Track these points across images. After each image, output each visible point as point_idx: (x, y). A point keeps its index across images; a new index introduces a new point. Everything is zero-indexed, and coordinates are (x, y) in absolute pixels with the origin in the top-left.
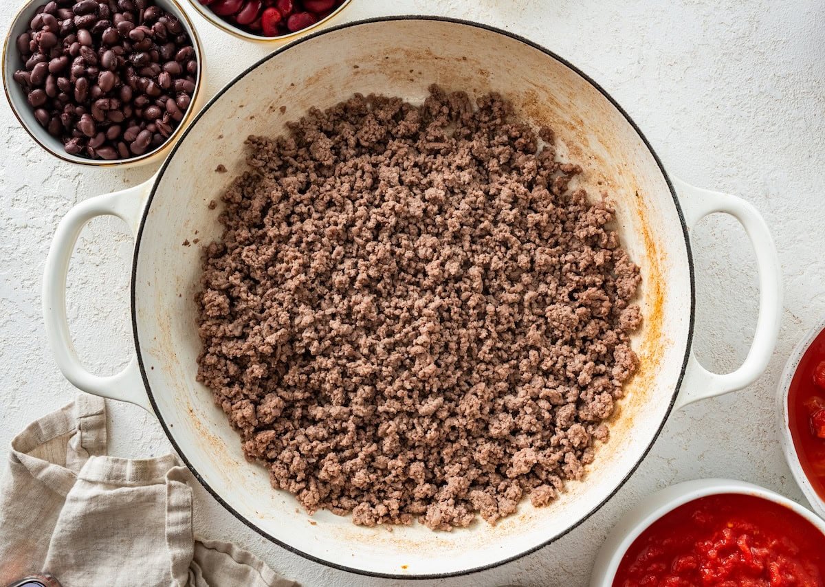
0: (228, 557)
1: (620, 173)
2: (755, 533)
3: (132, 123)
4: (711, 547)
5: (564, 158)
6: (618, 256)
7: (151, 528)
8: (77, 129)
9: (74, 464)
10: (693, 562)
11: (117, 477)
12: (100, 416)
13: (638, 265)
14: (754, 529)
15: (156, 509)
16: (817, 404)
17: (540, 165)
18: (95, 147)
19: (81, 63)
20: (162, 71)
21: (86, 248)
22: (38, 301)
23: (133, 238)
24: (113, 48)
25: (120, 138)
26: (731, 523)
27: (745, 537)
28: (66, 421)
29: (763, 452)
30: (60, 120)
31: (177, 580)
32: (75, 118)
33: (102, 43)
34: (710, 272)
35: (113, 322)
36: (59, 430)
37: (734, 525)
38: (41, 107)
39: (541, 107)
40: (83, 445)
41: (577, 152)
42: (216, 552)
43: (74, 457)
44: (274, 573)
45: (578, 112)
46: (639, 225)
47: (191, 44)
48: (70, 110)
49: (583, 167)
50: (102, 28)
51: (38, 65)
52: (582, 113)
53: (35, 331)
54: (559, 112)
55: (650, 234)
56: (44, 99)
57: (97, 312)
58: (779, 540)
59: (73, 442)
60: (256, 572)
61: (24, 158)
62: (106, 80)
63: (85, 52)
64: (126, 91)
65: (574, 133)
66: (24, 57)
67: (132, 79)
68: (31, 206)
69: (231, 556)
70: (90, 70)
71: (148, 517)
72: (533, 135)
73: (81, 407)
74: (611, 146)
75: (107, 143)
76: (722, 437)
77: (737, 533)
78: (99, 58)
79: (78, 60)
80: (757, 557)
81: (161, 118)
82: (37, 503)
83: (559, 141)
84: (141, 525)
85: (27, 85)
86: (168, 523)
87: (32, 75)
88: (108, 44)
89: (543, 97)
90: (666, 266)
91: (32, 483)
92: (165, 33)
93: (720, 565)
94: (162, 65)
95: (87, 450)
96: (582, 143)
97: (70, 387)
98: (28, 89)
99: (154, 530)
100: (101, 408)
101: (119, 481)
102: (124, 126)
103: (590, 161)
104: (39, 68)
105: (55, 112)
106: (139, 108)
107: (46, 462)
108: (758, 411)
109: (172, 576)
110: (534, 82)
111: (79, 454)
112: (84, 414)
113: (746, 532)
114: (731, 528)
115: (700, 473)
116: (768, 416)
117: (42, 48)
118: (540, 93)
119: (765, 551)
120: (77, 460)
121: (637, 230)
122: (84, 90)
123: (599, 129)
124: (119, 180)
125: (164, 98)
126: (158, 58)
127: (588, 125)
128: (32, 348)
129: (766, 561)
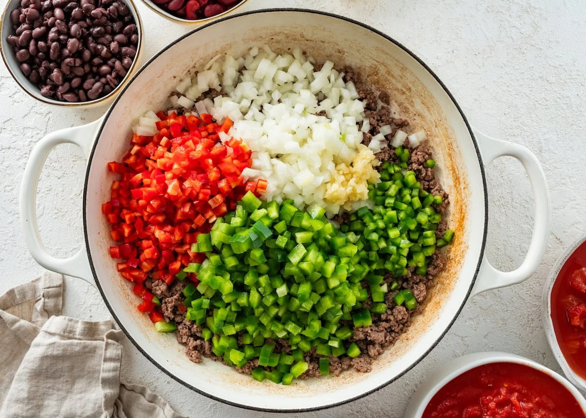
0: (142, 397)
1: (436, 126)
2: (523, 392)
3: (90, 76)
4: (491, 401)
5: (396, 115)
6: (433, 185)
7: (89, 372)
8: (50, 79)
9: (37, 321)
10: (478, 411)
11: (70, 332)
12: (59, 288)
13: (447, 193)
14: (523, 389)
15: (95, 358)
16: (571, 301)
17: (379, 119)
18: (62, 93)
19: (55, 32)
20: (113, 41)
21: (51, 165)
22: (15, 201)
23: (86, 160)
24: (79, 23)
25: (80, 87)
26: (507, 384)
27: (516, 394)
28: (34, 290)
29: (530, 335)
30: (38, 72)
31: (107, 412)
32: (49, 71)
33: (71, 19)
34: (497, 203)
35: (68, 219)
36: (29, 296)
37: (509, 386)
38: (25, 62)
39: (381, 77)
40: (45, 308)
41: (406, 110)
42: (134, 393)
43: (38, 316)
44: (173, 412)
45: (408, 81)
46: (449, 164)
47: (134, 23)
48: (46, 65)
49: (409, 121)
50: (72, 8)
51: (25, 32)
52: (410, 82)
53: (11, 223)
54: (394, 81)
55: (456, 170)
56: (28, 57)
57: (57, 212)
58: (540, 397)
59: (38, 305)
60: (161, 410)
61: (11, 99)
62: (73, 45)
63: (59, 24)
64: (87, 54)
65: (404, 97)
66: (15, 26)
67: (91, 45)
68: (14, 133)
69: (144, 397)
70: (62, 37)
71: (88, 365)
72: (375, 97)
73: (45, 280)
74: (430, 107)
75: (71, 90)
76: (502, 323)
77: (511, 391)
78: (69, 29)
79: (53, 29)
80: (525, 409)
81: (110, 74)
82: (9, 347)
83: (393, 103)
84: (82, 370)
85: (16, 46)
86: (103, 370)
87: (20, 39)
88: (75, 19)
89: (382, 70)
90: (467, 193)
91: (7, 332)
92: (116, 14)
93: (498, 414)
94: (113, 36)
95: (47, 312)
96: (409, 104)
97: (34, 264)
98: (16, 49)
99: (92, 375)
100: (60, 282)
101: (71, 335)
102: (84, 78)
103: (415, 117)
104: (26, 34)
105: (35, 66)
106: (95, 66)
107: (17, 318)
108: (529, 305)
109: (103, 408)
110: (376, 59)
111: (42, 315)
112: (48, 286)
113: (517, 391)
114: (506, 387)
115: (485, 348)
116: (535, 309)
117: (28, 20)
118: (381, 68)
119: (530, 405)
120: (40, 319)
121: (447, 167)
122: (57, 51)
123: (422, 94)
124: (78, 118)
125: (113, 60)
126: (110, 32)
127: (415, 91)
128: (9, 235)
129: (531, 412)
